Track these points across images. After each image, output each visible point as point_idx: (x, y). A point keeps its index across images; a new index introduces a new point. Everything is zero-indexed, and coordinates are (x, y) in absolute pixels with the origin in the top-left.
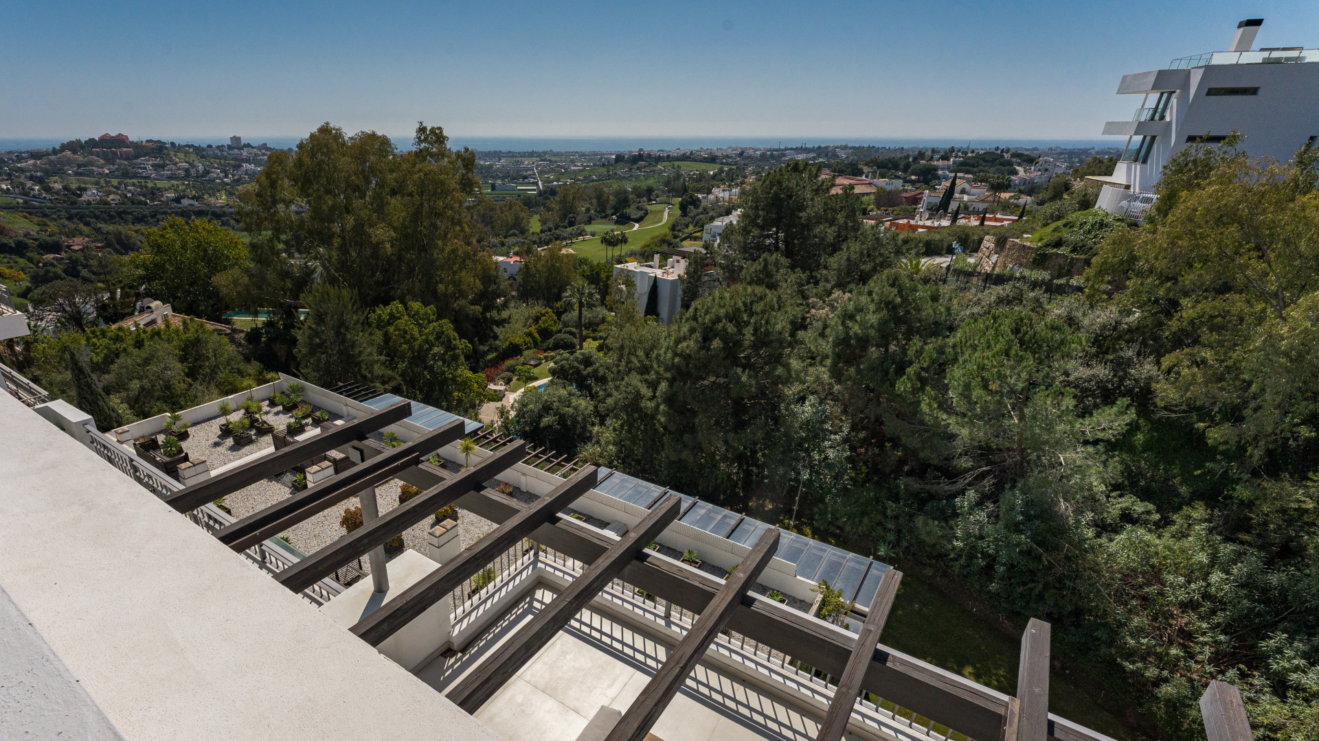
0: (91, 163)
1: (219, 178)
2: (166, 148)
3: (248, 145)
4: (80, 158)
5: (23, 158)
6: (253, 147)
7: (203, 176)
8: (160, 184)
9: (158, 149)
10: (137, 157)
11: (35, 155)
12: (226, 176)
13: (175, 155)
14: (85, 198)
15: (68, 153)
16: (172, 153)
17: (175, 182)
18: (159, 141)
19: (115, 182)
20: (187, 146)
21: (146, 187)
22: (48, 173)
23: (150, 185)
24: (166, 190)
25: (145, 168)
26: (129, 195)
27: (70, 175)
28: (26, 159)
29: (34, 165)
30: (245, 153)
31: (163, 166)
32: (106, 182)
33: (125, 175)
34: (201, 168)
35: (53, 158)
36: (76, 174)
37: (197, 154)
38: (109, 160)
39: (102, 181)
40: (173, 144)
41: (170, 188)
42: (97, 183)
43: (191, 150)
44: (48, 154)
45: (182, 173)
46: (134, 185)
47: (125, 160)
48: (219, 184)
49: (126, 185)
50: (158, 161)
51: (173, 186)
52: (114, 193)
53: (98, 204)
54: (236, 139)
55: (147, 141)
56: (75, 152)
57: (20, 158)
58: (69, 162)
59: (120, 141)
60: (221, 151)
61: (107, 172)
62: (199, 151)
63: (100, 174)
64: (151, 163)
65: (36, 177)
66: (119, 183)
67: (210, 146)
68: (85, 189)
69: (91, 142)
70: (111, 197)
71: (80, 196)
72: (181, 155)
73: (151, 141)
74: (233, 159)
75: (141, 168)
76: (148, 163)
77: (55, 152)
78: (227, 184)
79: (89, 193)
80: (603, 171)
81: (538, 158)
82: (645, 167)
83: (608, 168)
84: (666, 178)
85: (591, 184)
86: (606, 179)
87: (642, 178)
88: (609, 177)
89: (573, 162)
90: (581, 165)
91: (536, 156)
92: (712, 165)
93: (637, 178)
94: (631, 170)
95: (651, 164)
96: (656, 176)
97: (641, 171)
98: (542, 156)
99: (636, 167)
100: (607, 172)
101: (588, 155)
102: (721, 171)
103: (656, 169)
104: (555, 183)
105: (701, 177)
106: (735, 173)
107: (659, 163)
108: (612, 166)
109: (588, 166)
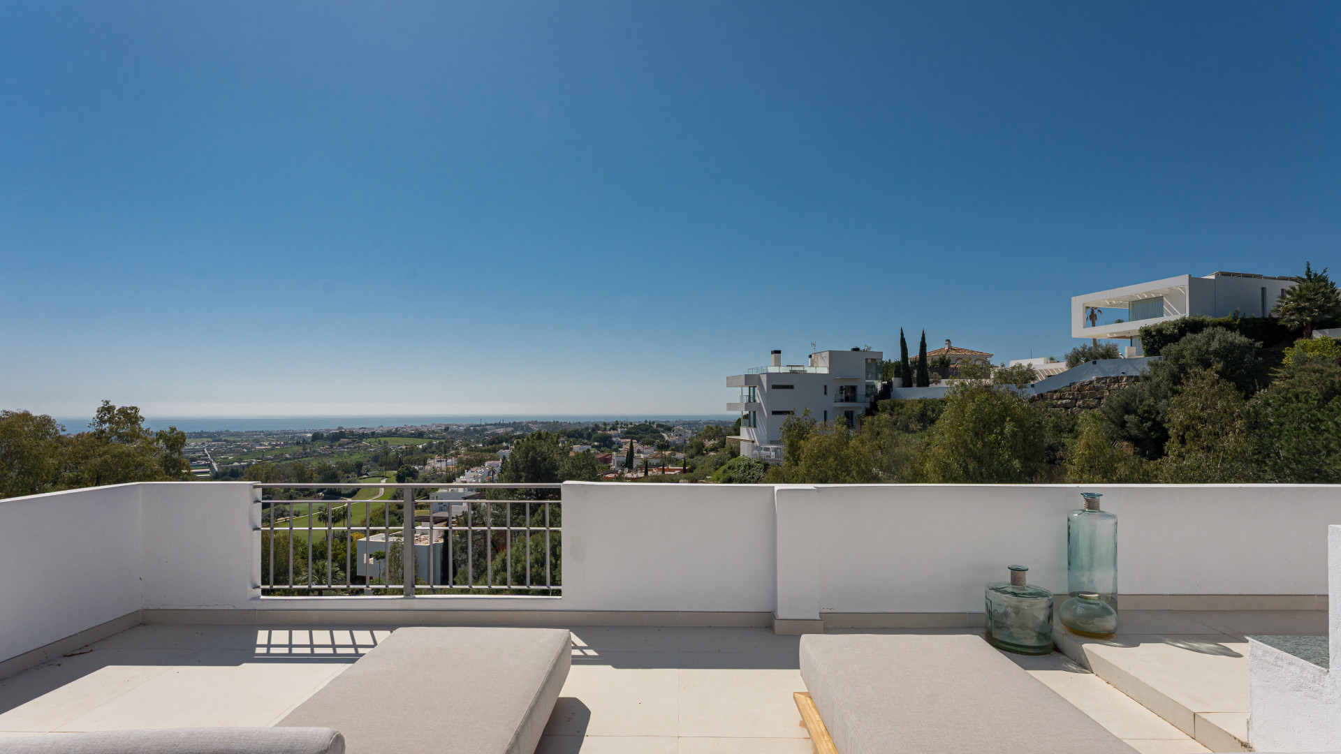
80: (300, 449)
81: (209, 439)
82: (348, 444)
83: (305, 446)
84: (374, 453)
85: (284, 463)
86: (302, 457)
87: (345, 454)
88: (307, 455)
89: (257, 441)
90: (269, 444)
91: (207, 437)
92: (420, 440)
93: (340, 454)
94: (331, 447)
95: (355, 441)
96: (362, 452)
97: (344, 448)
98: (214, 436)
99: (337, 444)
100: (304, 450)
101: (277, 434)
102: (431, 445)
103: (360, 445)
104: (236, 464)
105: (411, 451)
106: (445, 446)
107: (364, 440)
108: (309, 444)
109: (277, 445)
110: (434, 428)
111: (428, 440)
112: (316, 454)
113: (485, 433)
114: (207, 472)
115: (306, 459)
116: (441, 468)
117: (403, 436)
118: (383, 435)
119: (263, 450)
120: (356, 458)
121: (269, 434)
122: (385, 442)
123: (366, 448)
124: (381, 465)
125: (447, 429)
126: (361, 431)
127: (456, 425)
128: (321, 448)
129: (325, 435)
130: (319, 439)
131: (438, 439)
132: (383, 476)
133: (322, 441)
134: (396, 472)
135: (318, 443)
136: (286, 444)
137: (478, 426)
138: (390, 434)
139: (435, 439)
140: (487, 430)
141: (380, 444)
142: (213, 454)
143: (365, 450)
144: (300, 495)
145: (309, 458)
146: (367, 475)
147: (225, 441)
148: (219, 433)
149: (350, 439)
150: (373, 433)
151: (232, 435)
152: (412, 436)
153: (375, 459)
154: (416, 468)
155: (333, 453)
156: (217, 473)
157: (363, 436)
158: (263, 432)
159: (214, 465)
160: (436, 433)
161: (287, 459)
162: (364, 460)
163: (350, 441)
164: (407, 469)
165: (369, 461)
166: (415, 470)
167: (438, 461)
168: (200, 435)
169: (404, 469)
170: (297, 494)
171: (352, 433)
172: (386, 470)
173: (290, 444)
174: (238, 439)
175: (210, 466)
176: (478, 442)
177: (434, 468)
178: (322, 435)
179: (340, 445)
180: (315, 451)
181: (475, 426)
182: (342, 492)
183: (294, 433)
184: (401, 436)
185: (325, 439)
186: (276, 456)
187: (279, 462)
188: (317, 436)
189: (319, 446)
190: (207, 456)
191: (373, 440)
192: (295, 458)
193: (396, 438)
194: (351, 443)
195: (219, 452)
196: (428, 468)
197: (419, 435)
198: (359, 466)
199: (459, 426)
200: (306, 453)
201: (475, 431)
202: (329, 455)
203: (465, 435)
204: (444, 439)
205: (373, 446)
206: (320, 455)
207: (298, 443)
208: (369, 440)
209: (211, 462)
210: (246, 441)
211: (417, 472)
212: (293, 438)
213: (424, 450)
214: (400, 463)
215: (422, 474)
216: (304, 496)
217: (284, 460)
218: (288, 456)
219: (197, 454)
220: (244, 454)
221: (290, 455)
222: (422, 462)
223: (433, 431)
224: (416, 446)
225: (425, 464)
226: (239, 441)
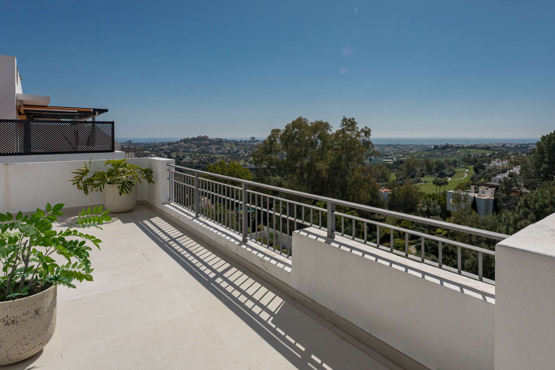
0: (190, 147)
1: (242, 154)
2: (223, 141)
3: (258, 141)
4: (187, 145)
5: (164, 145)
6: (259, 142)
7: (236, 153)
8: (216, 156)
9: (219, 142)
10: (210, 145)
11: (169, 144)
12: (246, 153)
13: (226, 144)
14: (184, 161)
15: (183, 143)
16: (225, 143)
17: (223, 155)
18: (221, 139)
19: (198, 155)
20: (232, 141)
21: (210, 157)
22: (172, 151)
23: (212, 156)
24: (218, 158)
25: (212, 149)
26: (203, 160)
27: (181, 152)
28: (165, 146)
29: (168, 148)
30: (256, 144)
31: (219, 149)
32: (194, 154)
33: (203, 152)
34: (235, 149)
35: (176, 145)
36: (183, 151)
37: (235, 144)
38: (198, 146)
39: (193, 155)
40: (226, 140)
41: (220, 158)
42: (190, 155)
43: (233, 142)
44: (174, 143)
45: (227, 151)
46: (206, 156)
47: (205, 146)
48: (242, 156)
49: (202, 156)
50: (218, 147)
51: (222, 156)
52: (197, 159)
53: (188, 163)
54: (253, 138)
55: (216, 139)
56: (185, 142)
57: (163, 144)
58: (182, 147)
59: (205, 138)
60: (246, 143)
61: (196, 151)
62: (236, 143)
63: (193, 151)
64: (215, 147)
65: (167, 152)
66: (200, 155)
67: (241, 141)
68: (185, 157)
69: (193, 139)
70: (195, 161)
71: (182, 160)
72: (228, 144)
73: (217, 138)
74: (250, 146)
75: (210, 149)
76: (214, 147)
77: (178, 142)
78: (245, 157)
79: (186, 159)
80: (428, 153)
81: (393, 148)
82: (450, 151)
83: (430, 152)
84: (463, 157)
85: (421, 159)
86: (429, 157)
87: (449, 156)
88: (431, 156)
89: (411, 149)
90: (416, 151)
91: (392, 147)
92: (488, 151)
93: (446, 156)
94: (443, 153)
95: (454, 150)
96: (457, 156)
97: (448, 154)
98: (395, 146)
99: (445, 151)
100: (430, 153)
101: (419, 146)
102: (494, 154)
103: (456, 152)
104: (402, 158)
105: (483, 156)
106: (502, 154)
107: (458, 150)
108: (432, 151)
109: (419, 151)
110: (496, 145)
111: (493, 151)
112: (435, 156)
113: (528, 148)
114: (392, 161)
115: (431, 158)
116: (499, 166)
117: (478, 149)
118: (468, 148)
119: (413, 153)
120: (454, 158)
121: (416, 146)
122: (469, 151)
123: (459, 154)
124: (466, 163)
125: (504, 146)
126: (457, 146)
127: (509, 144)
128: (438, 153)
129: (440, 147)
130: (437, 149)
131: (498, 151)
132: (467, 168)
133: (438, 150)
134: (473, 166)
135: (436, 150)
136: (423, 150)
137: (523, 144)
138: (472, 147)
139: (496, 151)
140: (529, 147)
141: (466, 152)
142: (394, 154)
143: (459, 155)
144: (427, 174)
145: (433, 158)
146: (459, 167)
147: (399, 148)
148: (397, 145)
149: (451, 149)
150: (463, 147)
151: (401, 146)
152: (483, 148)
153: (464, 159)
154: (485, 164)
155: (443, 155)
156: (395, 161)
157: (458, 148)
158: (413, 145)
159: (394, 158)
160: (497, 148)
161: (423, 157)
162: (458, 160)
163: (451, 150)
164: (480, 164)
165: (460, 161)
166: (484, 166)
167: (497, 162)
168: (390, 146)
169: (478, 165)
170: (426, 173)
171: (452, 146)
172: (469, 165)
173: (424, 151)
174: (403, 148)
175: (393, 159)
176: (523, 153)
177: (495, 165)
178: (438, 146)
179: (446, 152)
180: (435, 154)
181: (521, 145)
182: (447, 174)
183: (426, 146)
184: (478, 148)
185: (440, 149)
186: (418, 156)
187: (420, 159)
188: (436, 147)
189: (437, 152)
190: (392, 154)
191: (463, 150)
192: (426, 157)
193: (475, 149)
194: (452, 151)
195: (396, 153)
196: (491, 165)
197: (488, 148)
198: (455, 162)
199: (511, 144)
200: (431, 155)
201: (521, 147)
202: (441, 157)
203: (515, 149)
204: (502, 151)
205: (463, 153)
206: (437, 156)
207: (428, 150)
208: (461, 150)
209: (393, 157)
210: (407, 149)
211: (485, 167)
212: (426, 148)
213: (490, 156)
214: (476, 161)
215: (487, 168)
216: (429, 174)
217: (422, 158)
218: (423, 156)
219: (388, 154)
220: (406, 154)
221: (424, 155)
222: (488, 162)
223: (496, 147)
224: (485, 154)
225: (490, 163)
226: (404, 149)
